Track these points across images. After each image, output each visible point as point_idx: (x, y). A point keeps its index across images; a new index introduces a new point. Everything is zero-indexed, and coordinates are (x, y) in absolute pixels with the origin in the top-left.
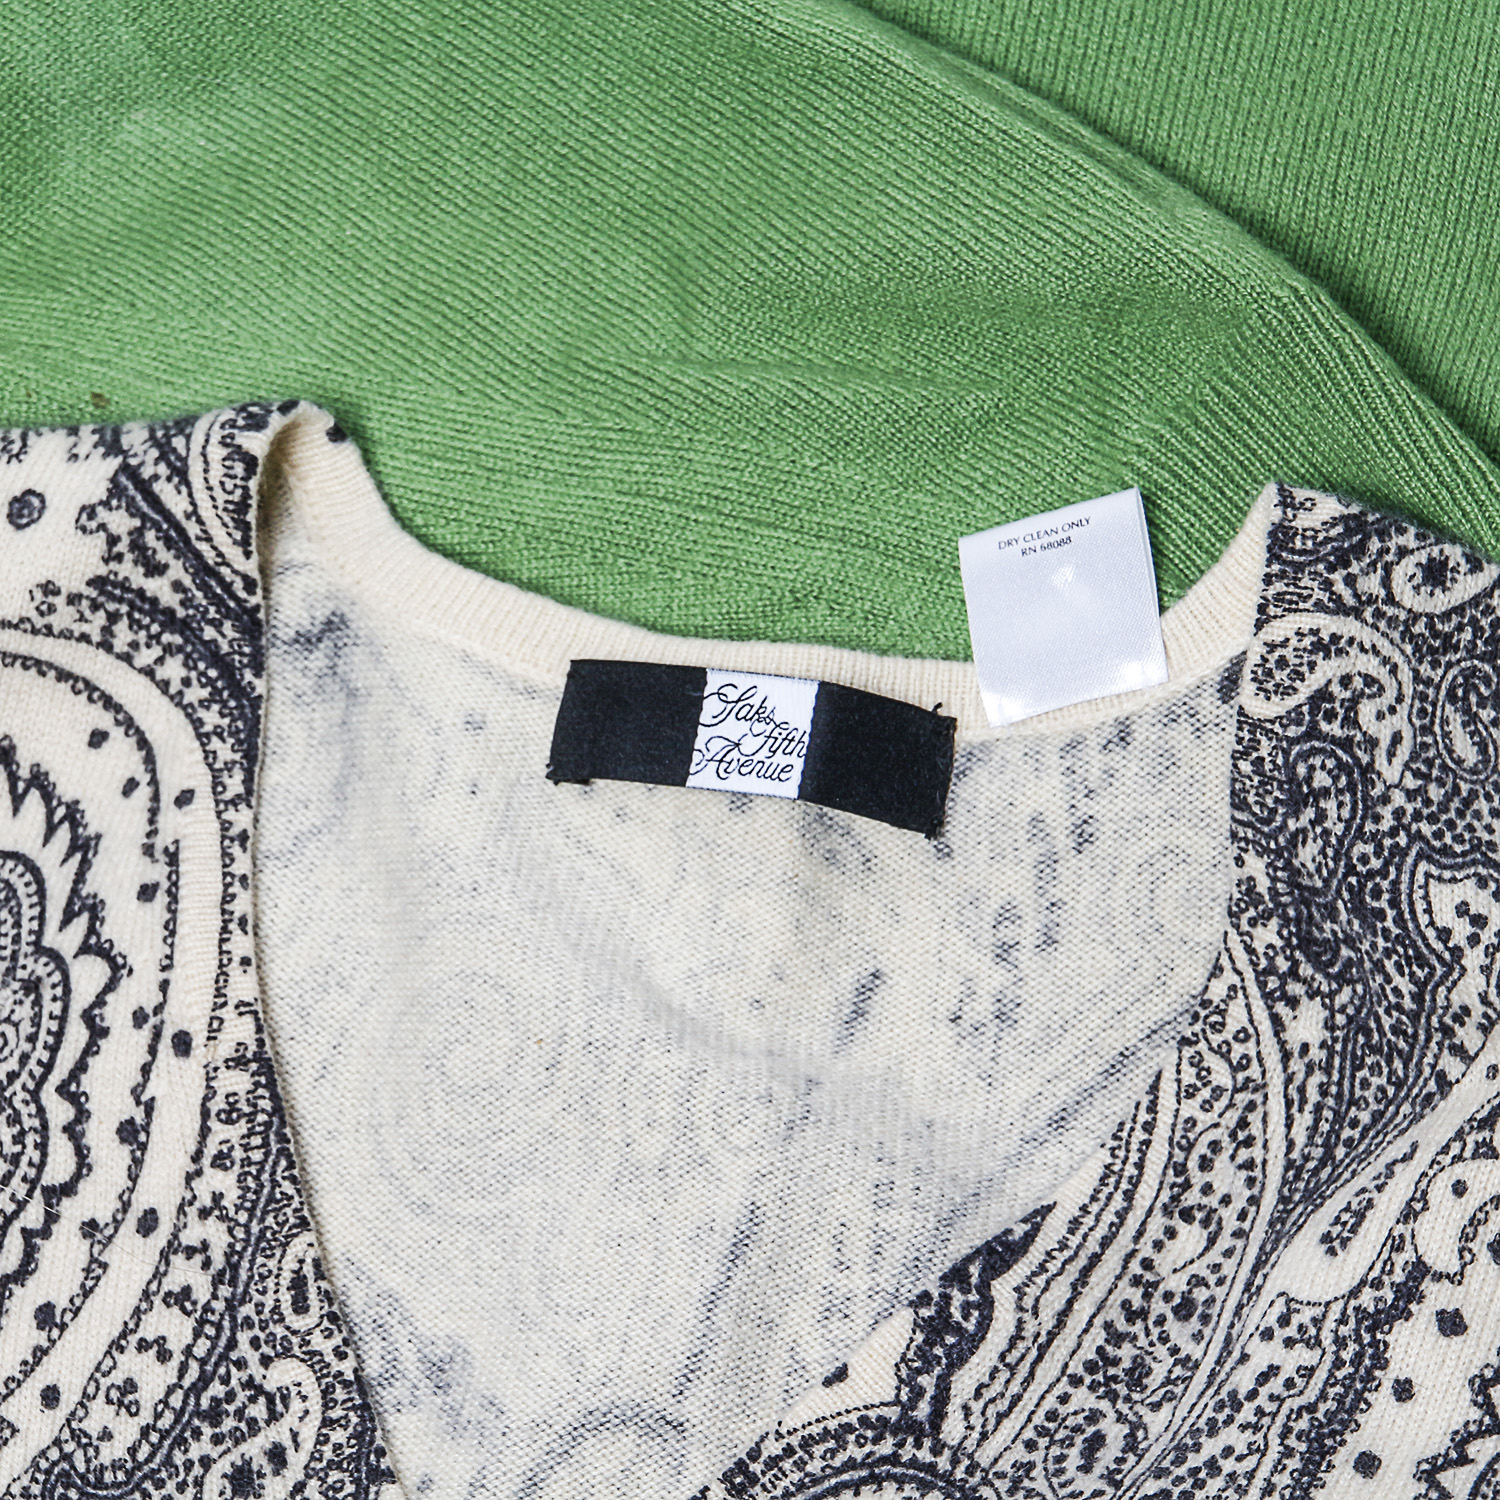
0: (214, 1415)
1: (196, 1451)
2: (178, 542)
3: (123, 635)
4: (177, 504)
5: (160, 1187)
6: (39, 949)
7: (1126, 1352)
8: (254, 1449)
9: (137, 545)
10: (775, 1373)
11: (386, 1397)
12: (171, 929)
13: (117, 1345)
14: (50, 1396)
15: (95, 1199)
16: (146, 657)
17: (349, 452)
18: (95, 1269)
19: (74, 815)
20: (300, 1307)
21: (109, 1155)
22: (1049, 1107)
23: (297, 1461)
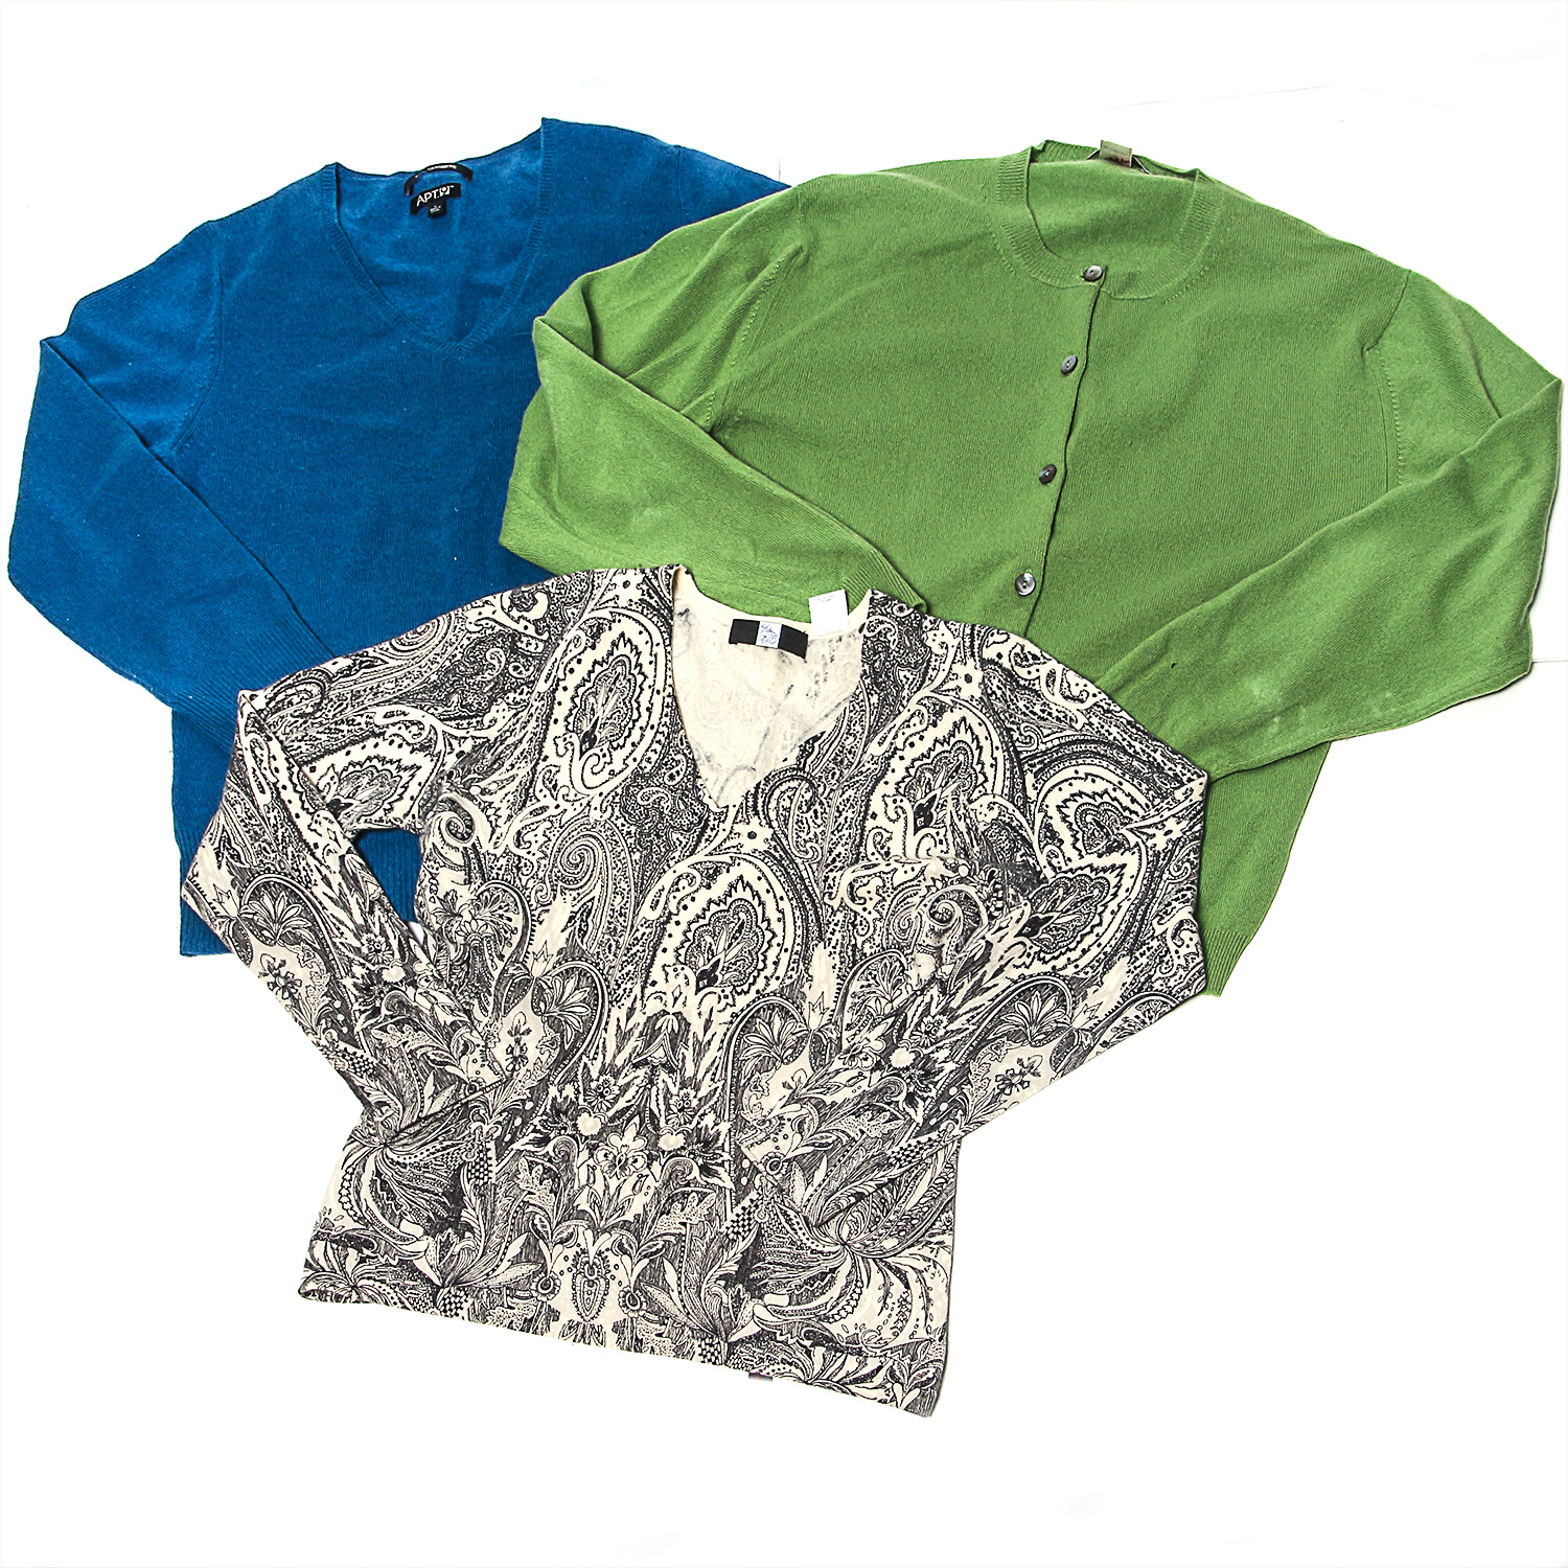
0: (666, 764)
1: (663, 771)
2: (656, 592)
3: (645, 612)
4: (656, 584)
5: (654, 720)
6: (630, 673)
7: (839, 758)
8: (674, 771)
9: (648, 592)
10: (773, 760)
11: (698, 763)
12: (655, 670)
13: (647, 750)
14: (635, 760)
15: (642, 722)
16: (650, 616)
17: (689, 576)
18: (642, 736)
19: (636, 648)
20: (682, 744)
21: (645, 714)
22: (825, 713)
23: (682, 774)
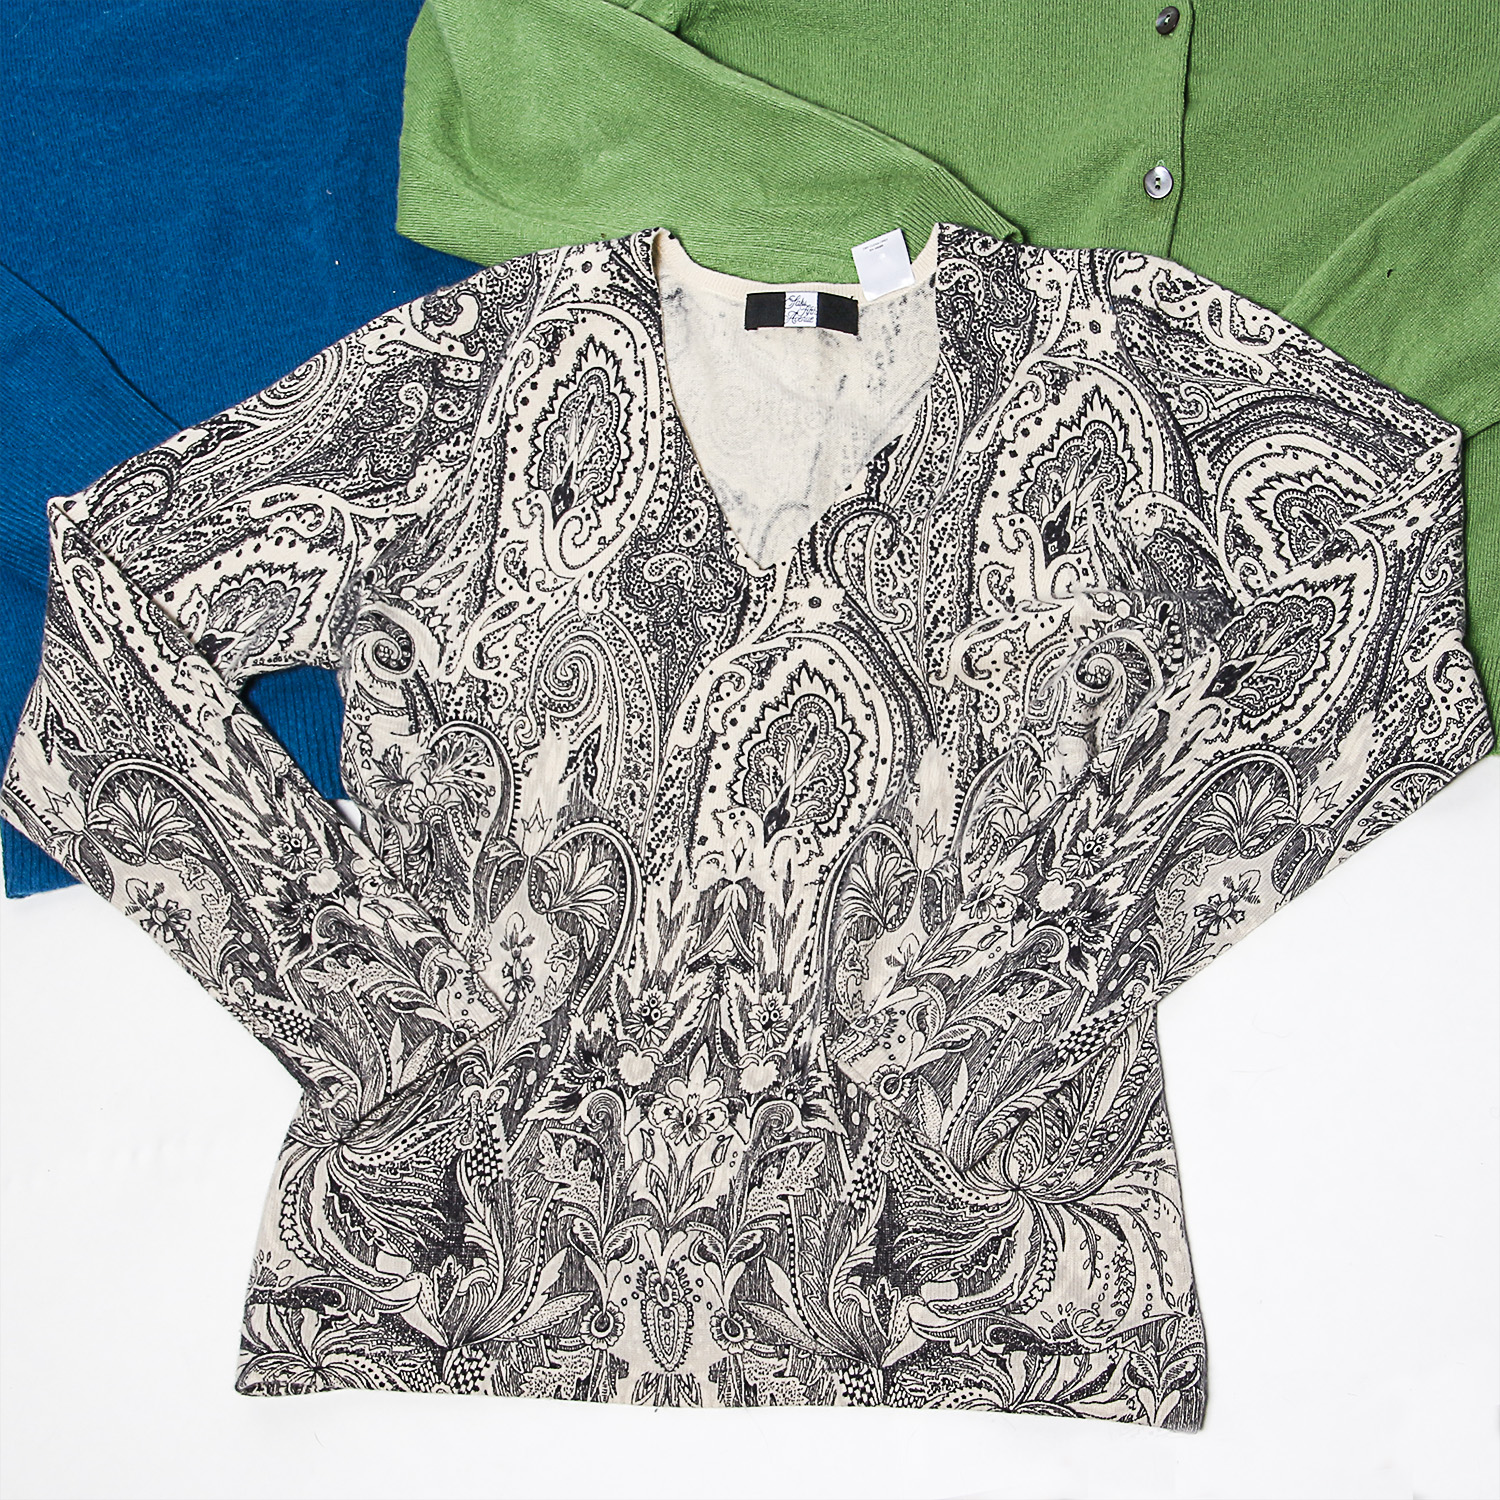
0: (678, 517)
1: (675, 528)
2: (631, 272)
3: (619, 301)
4: (629, 261)
5: (654, 456)
6: (610, 393)
7: (927, 473)
8: (691, 526)
9: (620, 274)
10: (831, 489)
11: (724, 508)
12: (645, 383)
13: (648, 501)
14: (633, 517)
15: (636, 461)
16: (627, 307)
17: (675, 241)
18: (639, 480)
19: (613, 355)
20: (698, 485)
21: (638, 449)
22: (898, 409)
23: (703, 528)
